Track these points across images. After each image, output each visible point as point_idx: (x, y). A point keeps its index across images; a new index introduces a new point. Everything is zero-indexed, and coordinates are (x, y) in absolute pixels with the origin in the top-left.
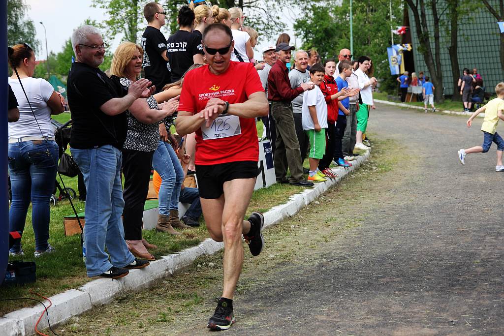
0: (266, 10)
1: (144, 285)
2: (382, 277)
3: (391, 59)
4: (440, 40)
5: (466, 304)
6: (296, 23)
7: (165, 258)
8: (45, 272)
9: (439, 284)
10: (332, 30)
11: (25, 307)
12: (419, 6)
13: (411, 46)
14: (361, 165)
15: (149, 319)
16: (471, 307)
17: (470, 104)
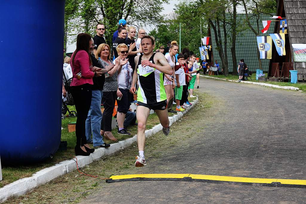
0: (138, 26)
1: (112, 153)
2: (220, 152)
3: (201, 52)
4: (228, 44)
5: (261, 161)
6: (150, 33)
7: (120, 142)
8: (70, 146)
9: (247, 154)
10: (169, 37)
11: (66, 160)
12: (217, 26)
13: (212, 47)
14: (196, 105)
15: (120, 167)
16: (263, 163)
17: (242, 76)
